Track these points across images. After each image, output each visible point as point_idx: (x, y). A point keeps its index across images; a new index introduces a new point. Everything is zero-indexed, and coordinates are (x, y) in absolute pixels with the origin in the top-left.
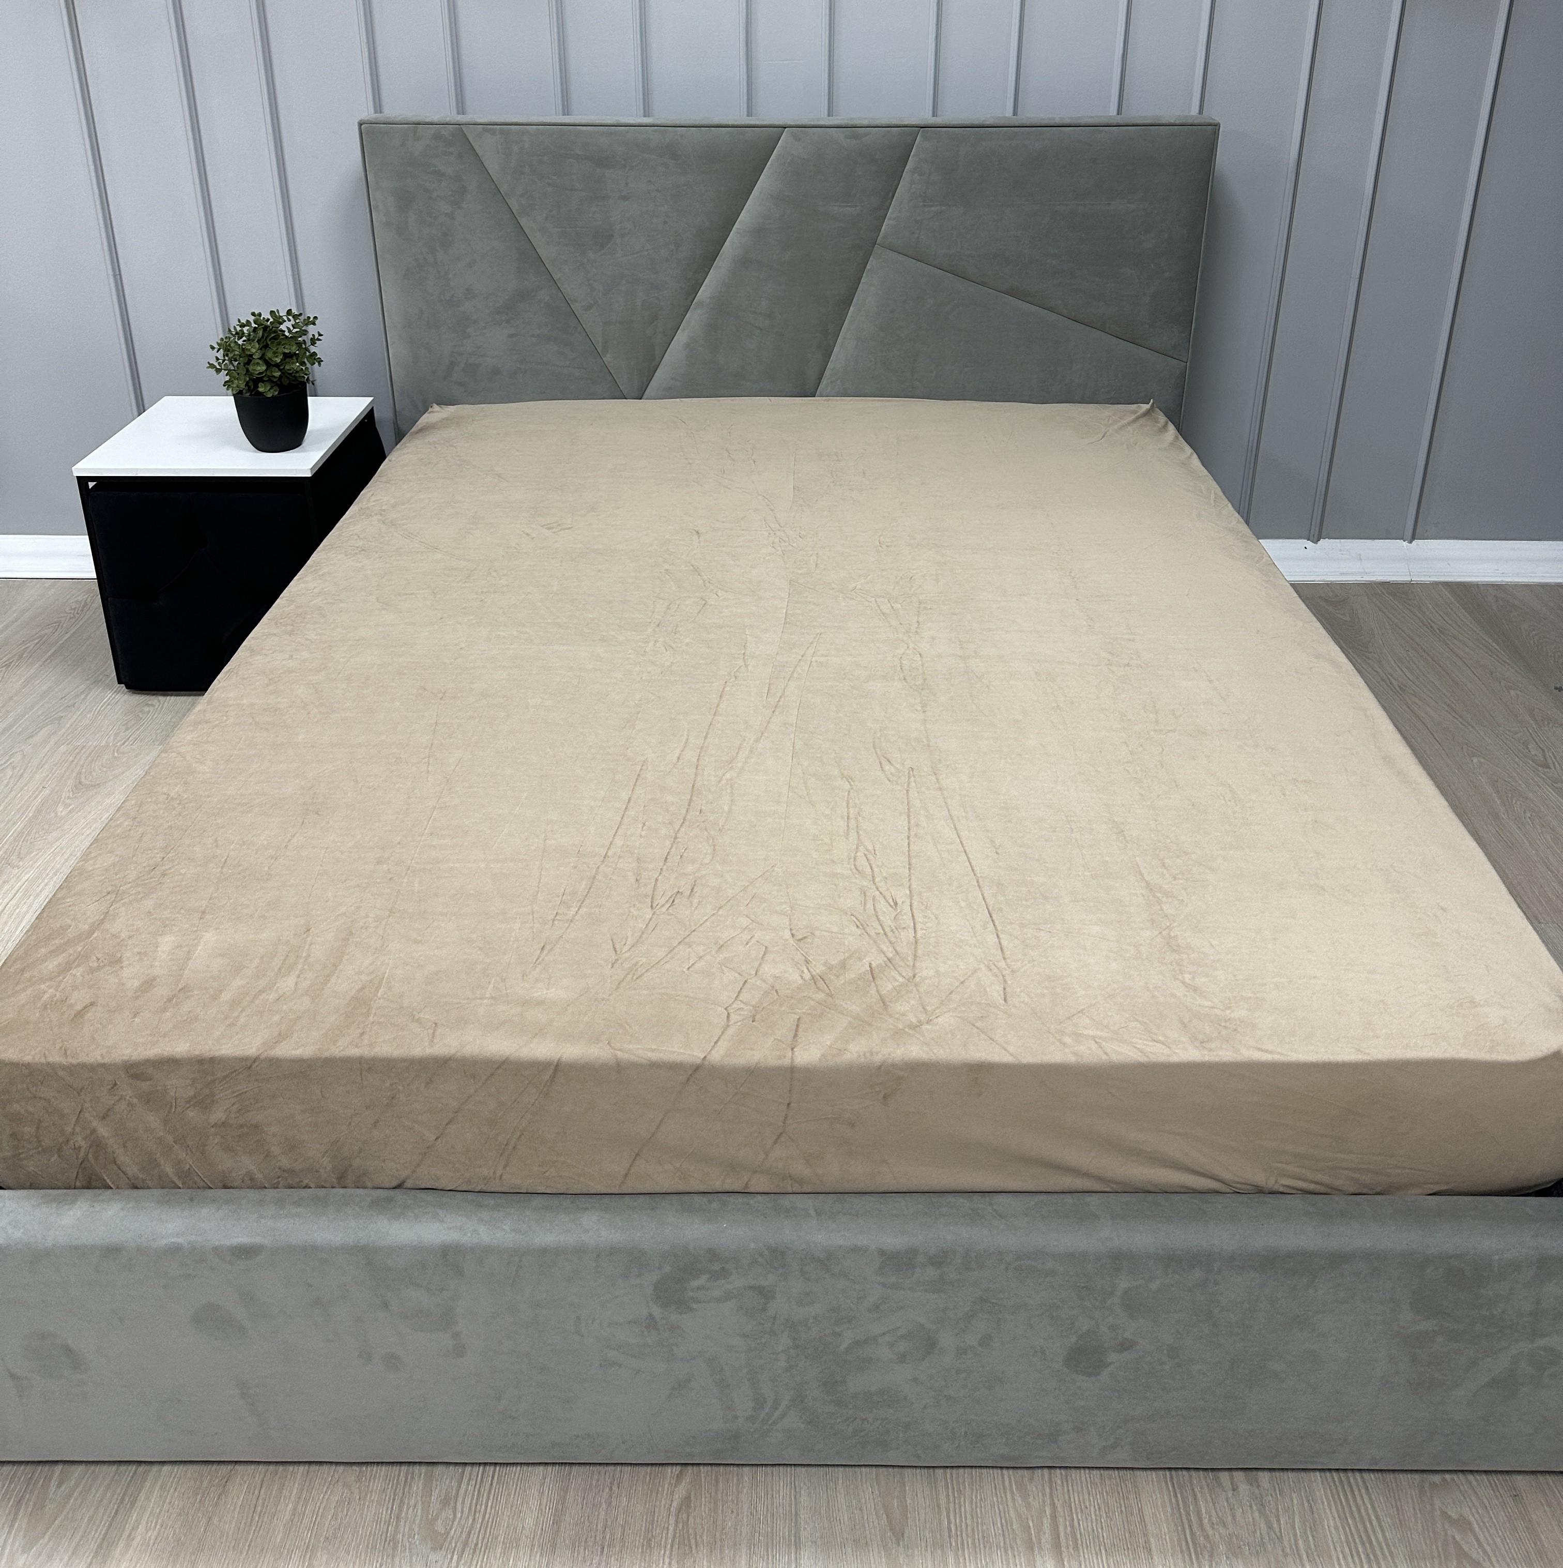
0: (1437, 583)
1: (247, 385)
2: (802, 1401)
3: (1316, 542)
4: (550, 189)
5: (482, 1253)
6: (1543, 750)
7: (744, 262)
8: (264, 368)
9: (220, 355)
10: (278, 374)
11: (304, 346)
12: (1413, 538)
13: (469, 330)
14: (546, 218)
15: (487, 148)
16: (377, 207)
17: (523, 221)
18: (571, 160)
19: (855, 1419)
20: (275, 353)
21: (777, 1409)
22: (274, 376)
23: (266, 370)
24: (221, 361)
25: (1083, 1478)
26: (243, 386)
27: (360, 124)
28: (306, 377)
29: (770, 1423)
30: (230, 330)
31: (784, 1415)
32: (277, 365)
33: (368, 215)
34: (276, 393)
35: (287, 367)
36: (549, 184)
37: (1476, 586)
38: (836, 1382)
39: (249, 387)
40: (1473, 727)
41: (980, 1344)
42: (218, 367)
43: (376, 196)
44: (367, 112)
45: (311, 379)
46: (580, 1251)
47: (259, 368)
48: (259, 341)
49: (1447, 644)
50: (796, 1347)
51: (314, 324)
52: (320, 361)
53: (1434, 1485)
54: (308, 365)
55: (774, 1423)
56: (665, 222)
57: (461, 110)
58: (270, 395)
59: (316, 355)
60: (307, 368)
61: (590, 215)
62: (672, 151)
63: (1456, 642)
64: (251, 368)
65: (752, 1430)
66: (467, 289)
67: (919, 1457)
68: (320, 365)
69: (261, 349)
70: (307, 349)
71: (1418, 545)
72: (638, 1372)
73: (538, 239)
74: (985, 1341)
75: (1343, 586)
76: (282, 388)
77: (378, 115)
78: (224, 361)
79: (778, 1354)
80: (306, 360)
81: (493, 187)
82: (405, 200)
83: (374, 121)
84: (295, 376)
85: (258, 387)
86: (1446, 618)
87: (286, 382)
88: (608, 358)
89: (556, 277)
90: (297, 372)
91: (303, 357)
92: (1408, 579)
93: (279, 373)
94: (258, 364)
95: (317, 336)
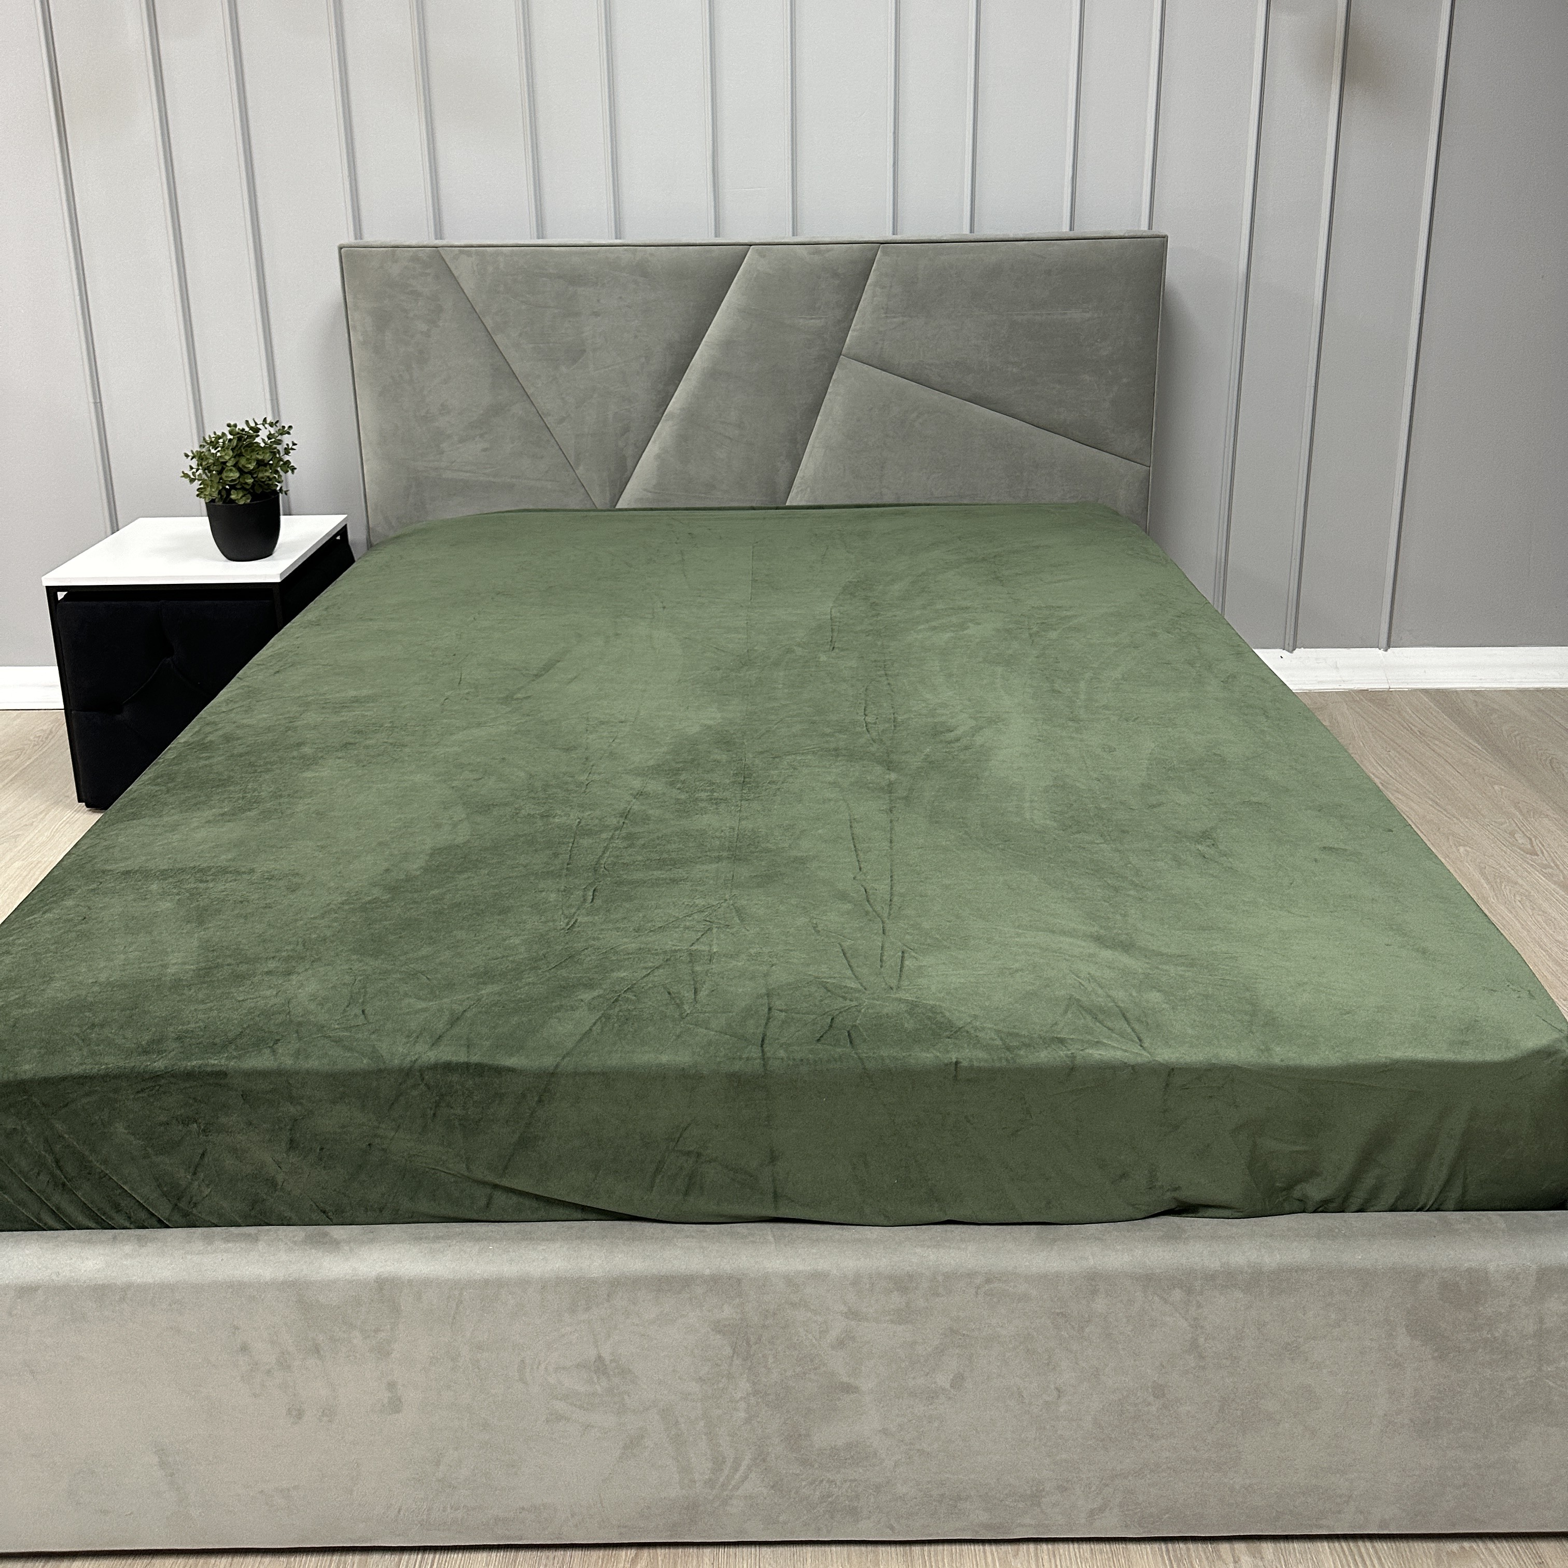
0: (1416, 690)
1: (220, 493)
2: (764, 1460)
3: (1291, 652)
4: (524, 307)
5: (420, 1286)
6: (1530, 839)
7: (713, 375)
8: (237, 475)
9: (194, 463)
10: (250, 481)
11: (278, 456)
12: (1388, 646)
13: (444, 445)
14: (520, 335)
15: (464, 270)
16: (355, 327)
17: (497, 338)
18: (544, 279)
19: (822, 1481)
20: (248, 459)
21: (737, 1470)
22: (246, 483)
23: (239, 477)
24: (194, 470)
25: (1072, 1554)
26: (215, 495)
27: (340, 248)
28: (280, 485)
29: (730, 1487)
30: (204, 439)
31: (745, 1478)
32: (251, 473)
33: (346, 335)
34: (249, 501)
35: (260, 475)
36: (522, 302)
37: (1455, 692)
38: (800, 1435)
39: (222, 496)
40: (1458, 819)
41: (951, 1387)
42: (192, 477)
43: (354, 316)
44: (348, 238)
45: (284, 489)
46: (524, 1282)
47: (232, 474)
48: (233, 449)
49: (1428, 745)
50: (756, 1393)
51: (289, 433)
52: (293, 469)
53: (1451, 1554)
54: (282, 473)
55: (736, 1488)
56: (636, 337)
57: (439, 234)
58: (242, 502)
59: (290, 463)
60: (280, 476)
61: (563, 331)
62: (642, 270)
63: (1437, 742)
64: (224, 475)
65: (711, 1497)
66: (442, 405)
67: (892, 1528)
68: (293, 472)
69: (235, 457)
70: (281, 460)
71: (1394, 653)
72: (587, 1427)
73: (512, 356)
74: (958, 1381)
75: (1322, 694)
76: (255, 496)
77: (358, 241)
78: (197, 470)
79: (737, 1402)
80: (279, 469)
81: (470, 306)
82: (382, 320)
83: (353, 245)
84: (268, 484)
85: (230, 494)
86: (1426, 722)
87: (259, 491)
88: (580, 471)
89: (530, 391)
90: (270, 479)
91: (277, 466)
92: (1385, 686)
93: (252, 481)
94: (231, 470)
95: (290, 446)
